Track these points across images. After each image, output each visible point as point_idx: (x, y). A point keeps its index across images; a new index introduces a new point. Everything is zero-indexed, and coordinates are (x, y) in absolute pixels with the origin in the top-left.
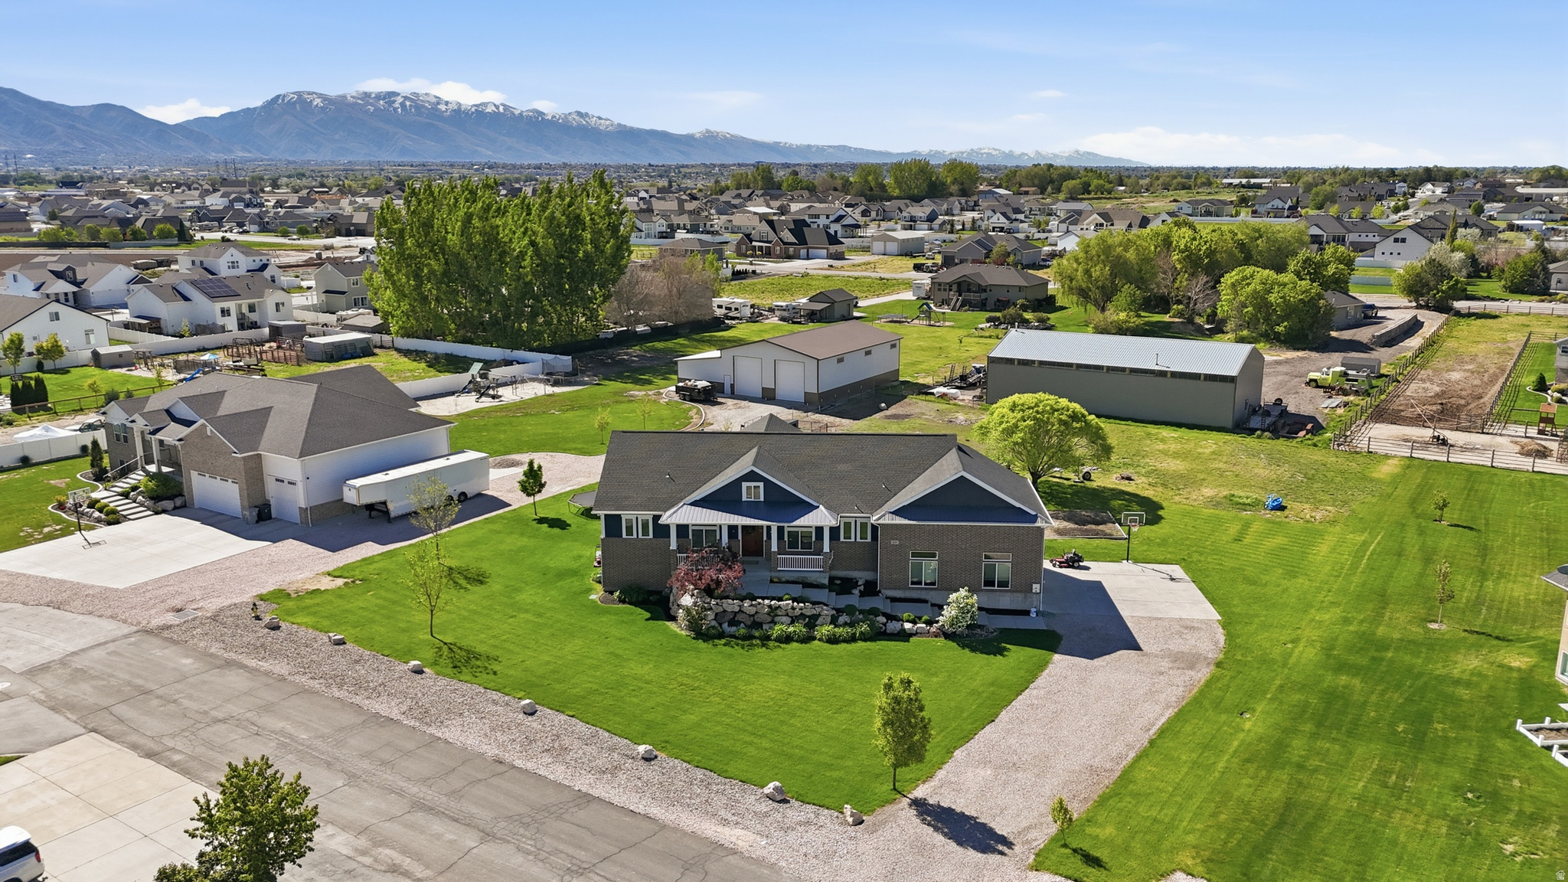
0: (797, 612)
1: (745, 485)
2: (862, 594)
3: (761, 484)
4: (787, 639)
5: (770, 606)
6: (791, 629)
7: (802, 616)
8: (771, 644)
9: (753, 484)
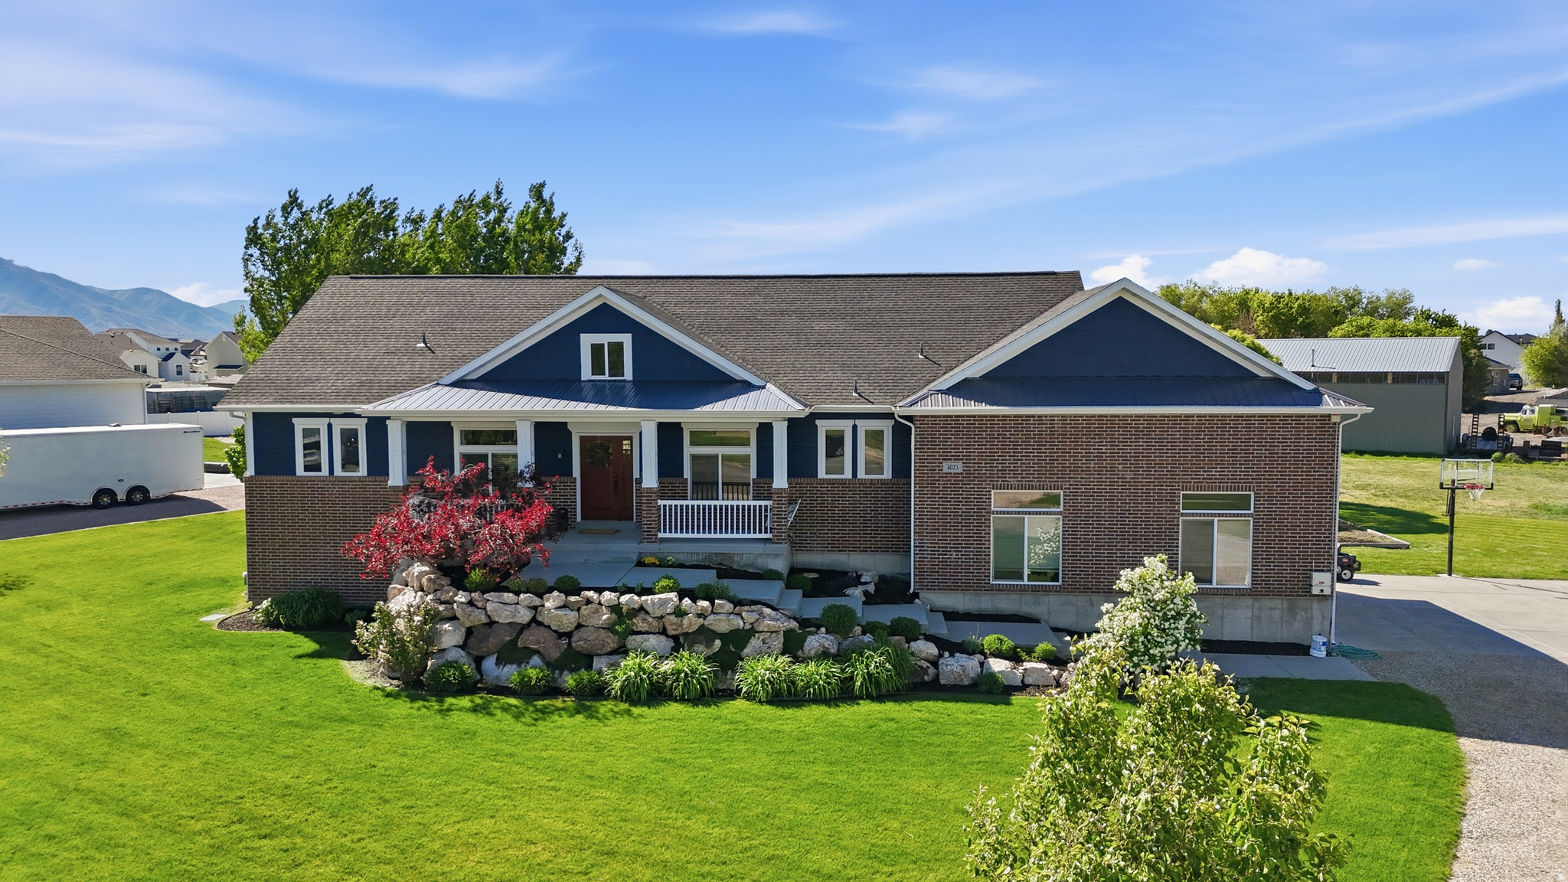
0: (690, 623)
1: (587, 340)
2: (870, 600)
3: (626, 339)
4: (656, 693)
5: (615, 609)
6: (667, 666)
7: (705, 634)
8: (605, 707)
9: (605, 339)
